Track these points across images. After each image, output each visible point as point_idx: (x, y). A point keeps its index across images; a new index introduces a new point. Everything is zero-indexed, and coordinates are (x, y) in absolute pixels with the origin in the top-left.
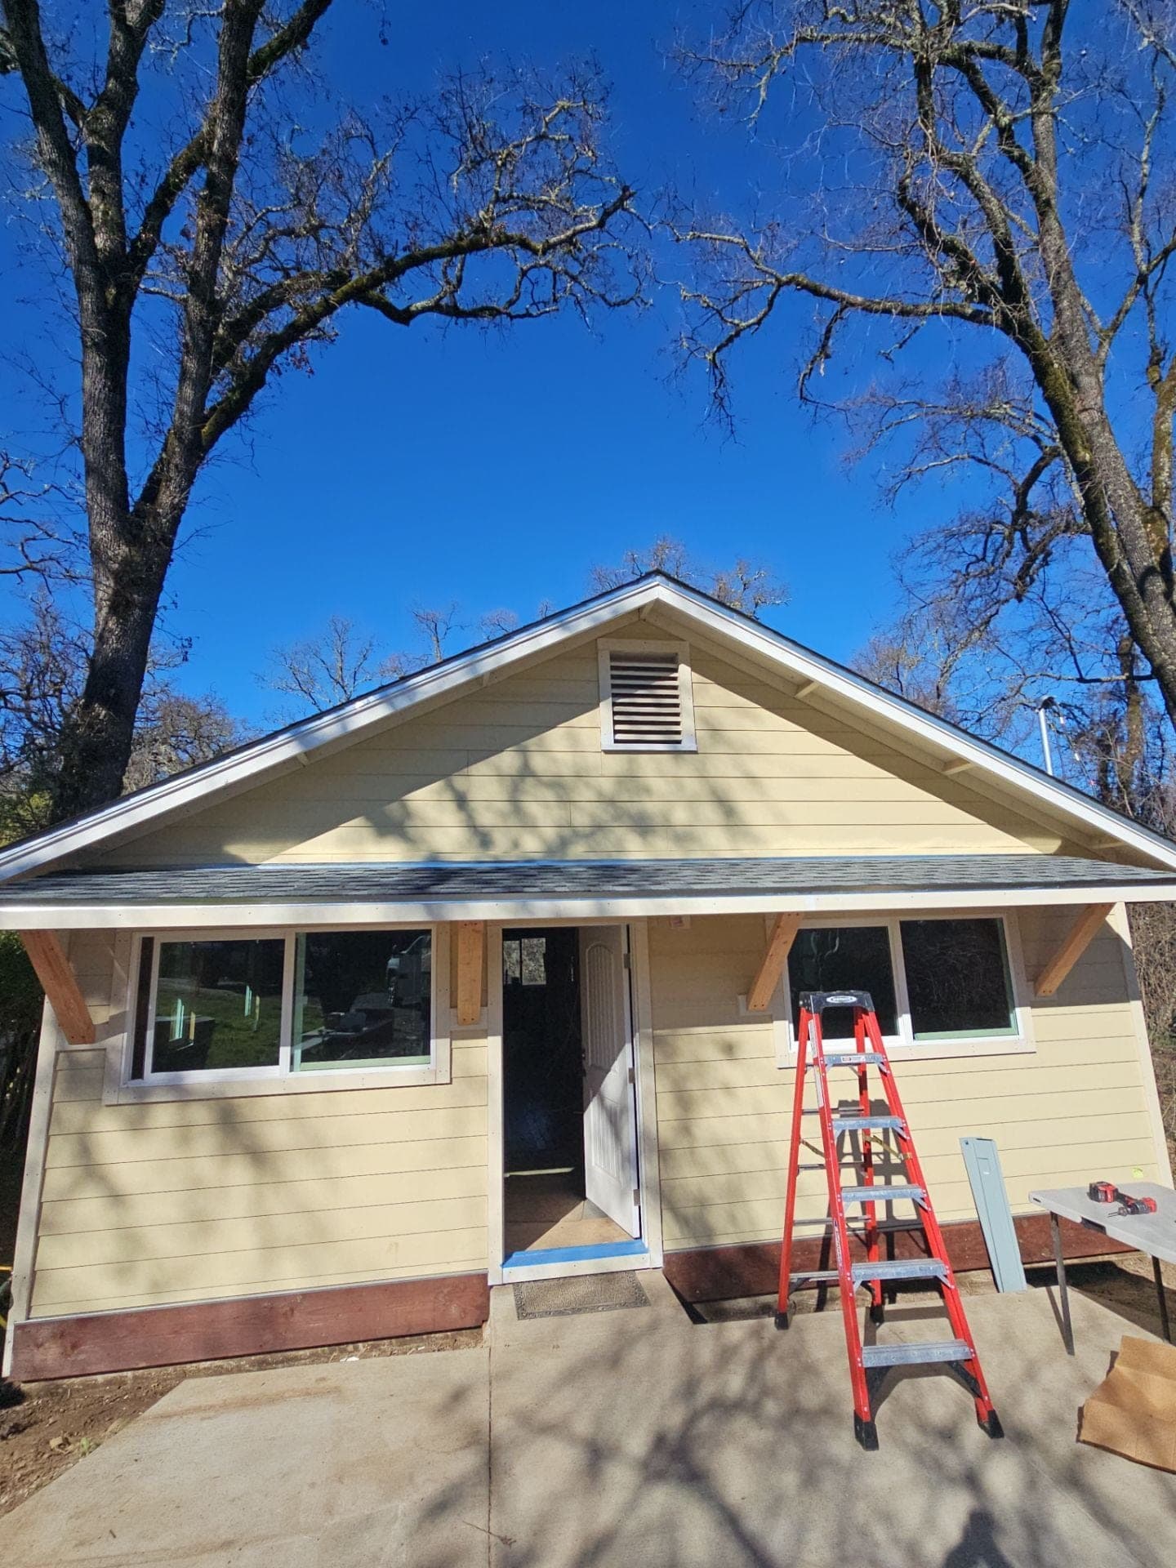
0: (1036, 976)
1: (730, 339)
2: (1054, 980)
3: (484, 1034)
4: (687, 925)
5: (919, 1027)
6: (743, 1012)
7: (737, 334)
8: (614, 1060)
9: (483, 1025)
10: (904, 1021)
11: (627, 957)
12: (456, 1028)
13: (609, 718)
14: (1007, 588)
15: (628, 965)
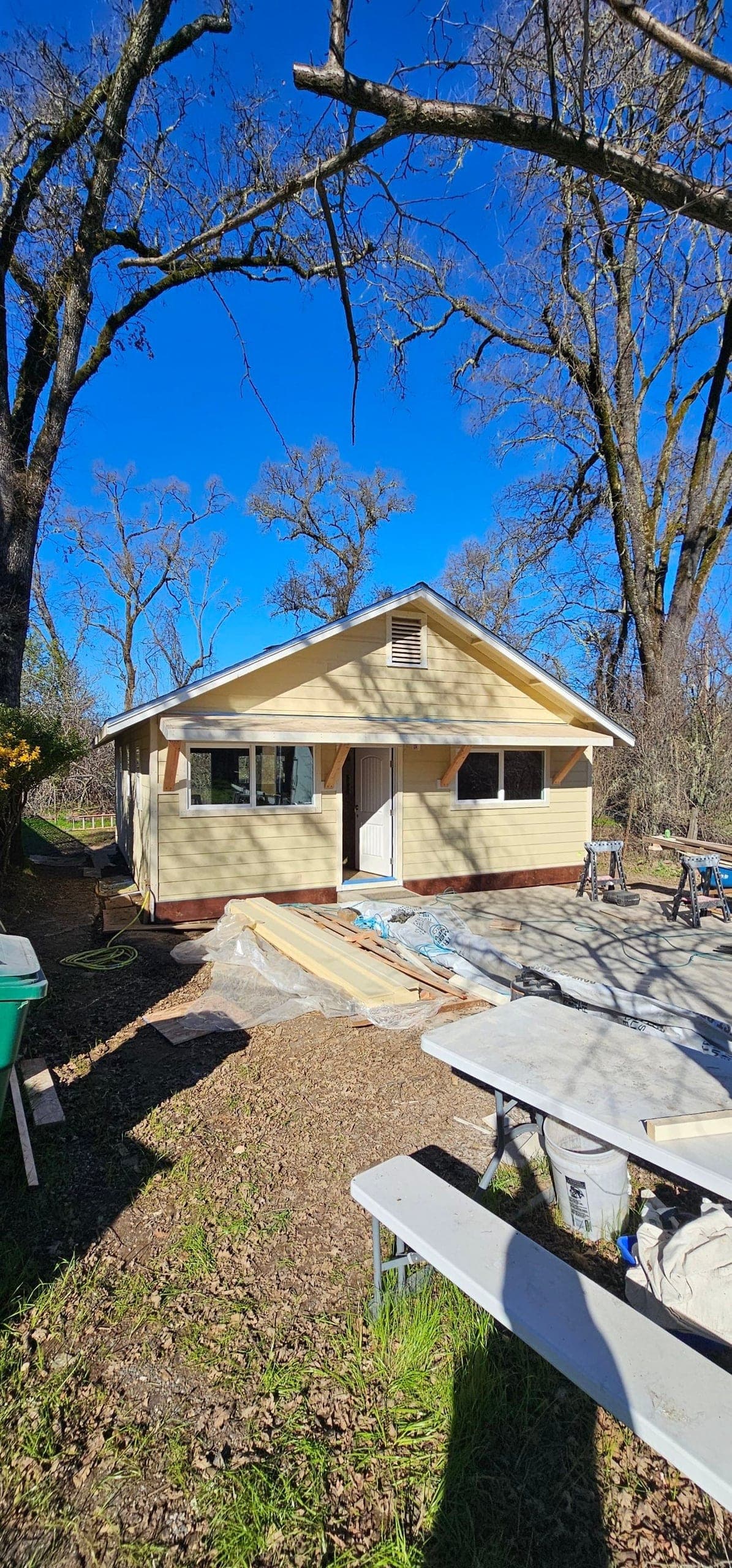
0: (553, 777)
1: (413, 336)
2: (559, 780)
3: (335, 793)
4: (419, 749)
5: (508, 797)
6: (439, 787)
7: (419, 333)
8: (380, 806)
9: (334, 789)
10: (501, 793)
11: (392, 762)
12: (323, 790)
13: (391, 650)
14: (562, 531)
15: (392, 766)
